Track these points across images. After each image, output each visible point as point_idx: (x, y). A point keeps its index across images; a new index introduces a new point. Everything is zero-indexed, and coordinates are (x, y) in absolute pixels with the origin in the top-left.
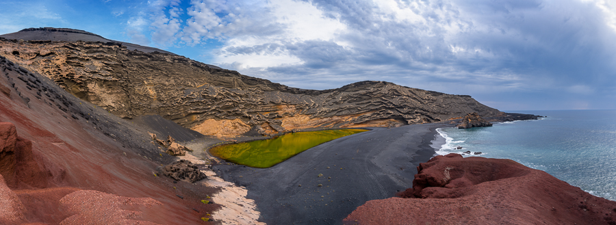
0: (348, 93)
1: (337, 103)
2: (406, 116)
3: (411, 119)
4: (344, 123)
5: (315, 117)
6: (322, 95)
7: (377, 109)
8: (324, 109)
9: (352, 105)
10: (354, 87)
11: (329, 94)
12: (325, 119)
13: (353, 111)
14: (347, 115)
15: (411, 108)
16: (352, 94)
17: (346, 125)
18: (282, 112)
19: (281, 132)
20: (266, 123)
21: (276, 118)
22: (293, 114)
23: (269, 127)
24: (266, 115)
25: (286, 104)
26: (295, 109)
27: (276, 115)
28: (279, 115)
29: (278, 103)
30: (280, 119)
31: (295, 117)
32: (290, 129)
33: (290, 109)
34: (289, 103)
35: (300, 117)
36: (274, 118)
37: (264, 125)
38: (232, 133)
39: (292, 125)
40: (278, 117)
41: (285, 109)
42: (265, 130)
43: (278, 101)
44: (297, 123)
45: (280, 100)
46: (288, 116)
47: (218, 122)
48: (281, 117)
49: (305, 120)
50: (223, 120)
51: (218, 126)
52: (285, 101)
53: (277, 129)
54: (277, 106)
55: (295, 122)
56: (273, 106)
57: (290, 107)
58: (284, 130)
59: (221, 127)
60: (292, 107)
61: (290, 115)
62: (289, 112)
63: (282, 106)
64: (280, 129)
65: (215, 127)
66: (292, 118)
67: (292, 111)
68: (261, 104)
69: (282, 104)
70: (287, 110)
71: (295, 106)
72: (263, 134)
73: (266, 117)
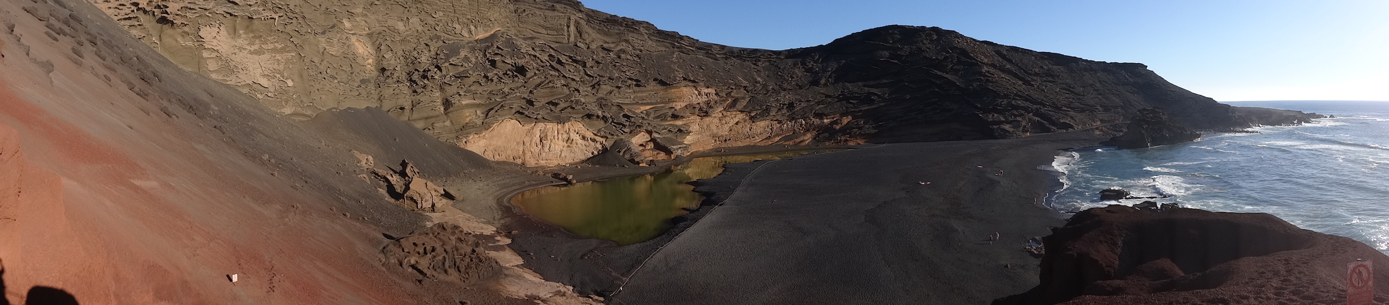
4: (836, 132)
5: (764, 119)
17: (841, 139)
18: (683, 105)
19: (682, 155)
20: (645, 134)
21: (670, 121)
22: (711, 110)
23: (651, 142)
24: (645, 112)
25: (695, 84)
26: (716, 97)
27: (670, 114)
28: (676, 113)
29: (675, 82)
30: (679, 123)
31: (715, 117)
32: (703, 148)
33: (704, 99)
34: (702, 84)
35: (727, 119)
36: (665, 119)
37: (640, 138)
38: (560, 156)
39: (710, 137)
40: (675, 117)
41: (691, 97)
42: (643, 150)
43: (675, 77)
44: (720, 134)
45: (679, 75)
46: (698, 115)
47: (526, 129)
48: (682, 117)
49: (740, 126)
50: (539, 124)
51: (527, 140)
52: (692, 79)
53: (672, 147)
54: (673, 90)
55: (715, 131)
56: (661, 90)
57: (704, 94)
58: (689, 151)
59: (534, 141)
60: (709, 94)
61: (705, 114)
62: (701, 105)
63: (685, 89)
64: (680, 148)
65: (518, 140)
66: (707, 119)
67: (709, 103)
68: (631, 86)
69: (683, 85)
70: (695, 100)
71: (716, 90)
72: (637, 160)
73: (644, 117)
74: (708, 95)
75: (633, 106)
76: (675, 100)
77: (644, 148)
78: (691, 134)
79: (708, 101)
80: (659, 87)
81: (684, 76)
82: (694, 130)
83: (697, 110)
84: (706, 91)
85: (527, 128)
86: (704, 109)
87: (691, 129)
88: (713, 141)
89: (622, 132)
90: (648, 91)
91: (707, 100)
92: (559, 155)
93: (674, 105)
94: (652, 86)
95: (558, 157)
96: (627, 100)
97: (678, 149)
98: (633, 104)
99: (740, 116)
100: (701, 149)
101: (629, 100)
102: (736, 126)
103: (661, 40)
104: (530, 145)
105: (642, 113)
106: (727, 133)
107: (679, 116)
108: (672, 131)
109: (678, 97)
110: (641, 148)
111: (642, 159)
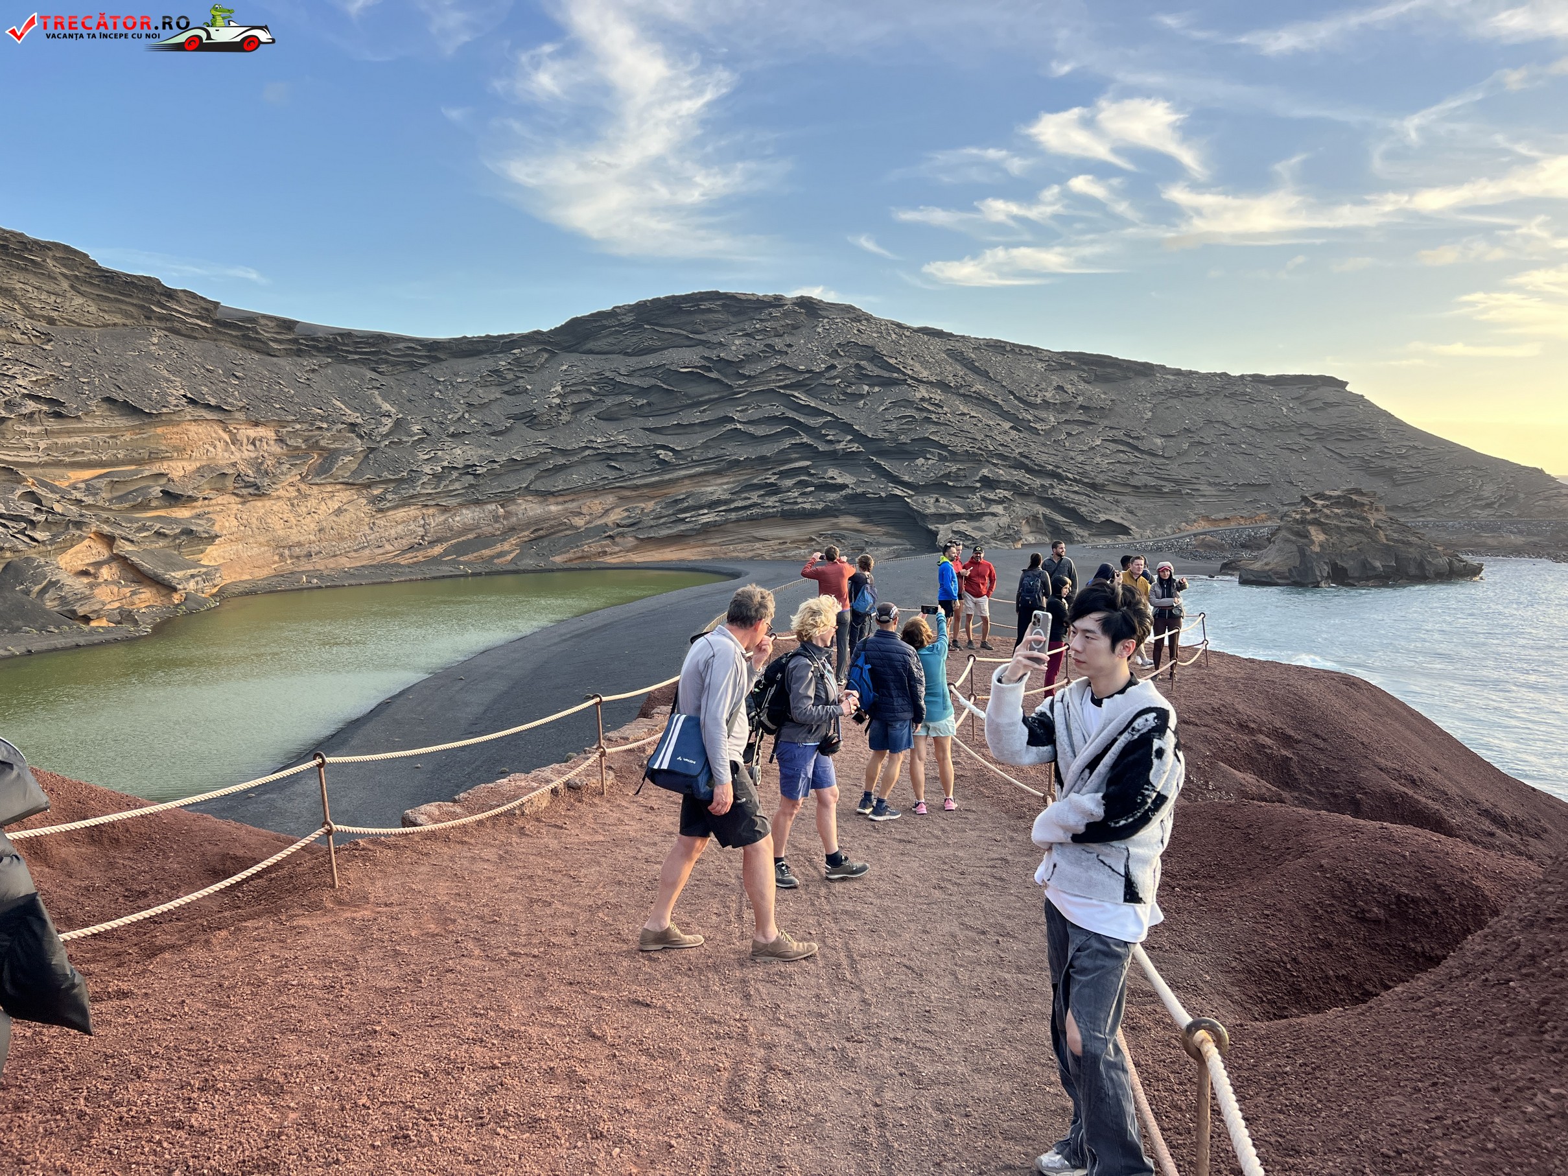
0: (595, 364)
1: (530, 419)
2: (929, 504)
3: (956, 517)
4: (579, 536)
5: (405, 502)
6: (440, 372)
7: (762, 459)
8: (460, 454)
9: (623, 436)
10: (636, 326)
11: (484, 364)
12: (468, 515)
13: (627, 467)
14: (595, 490)
15: (954, 456)
16: (619, 366)
17: (590, 547)
18: (191, 466)
19: (200, 594)
20: (92, 544)
21: (156, 508)
22: (266, 481)
23: (114, 565)
24: (83, 485)
25: (222, 417)
26: (276, 449)
27: (156, 491)
28: (172, 489)
29: (165, 410)
30: (182, 513)
31: (279, 498)
32: (251, 574)
33: (246, 452)
34: (240, 416)
35: (312, 503)
36: (144, 506)
37: (80, 555)
39: (266, 548)
40: (172, 498)
41: (211, 449)
42: (92, 586)
43: (164, 395)
44: (295, 538)
45: (175, 392)
46: (234, 494)
48: (192, 499)
49: (346, 518)
52: (213, 402)
53: (173, 574)
54: (159, 430)
55: (281, 533)
56: (128, 429)
57: (245, 441)
58: (216, 582)
60: (261, 440)
61: (251, 490)
62: (242, 467)
63: (193, 428)
64: (193, 576)
66: (259, 504)
67: (262, 463)
68: (36, 416)
69: (189, 417)
70: (224, 456)
71: (277, 432)
72: (81, 611)
73: (84, 499)
74: (258, 443)
75: (47, 470)
76: (169, 454)
77: (91, 579)
78: (217, 541)
79: (257, 458)
80: (121, 422)
81: (189, 395)
82: (225, 532)
83: (229, 483)
84: (253, 433)
86: (246, 479)
87: (216, 529)
88: (276, 558)
89: (26, 539)
90: (90, 431)
91: (253, 455)
93: (163, 467)
94: (100, 419)
96: (28, 454)
97: (187, 580)
98: (46, 465)
99: (344, 495)
100: (246, 577)
101: (31, 453)
102: (335, 519)
103: (111, 296)
105: (75, 488)
106: (312, 538)
107: (182, 495)
108: (165, 535)
109: (176, 449)
110: (85, 580)
111: (96, 608)
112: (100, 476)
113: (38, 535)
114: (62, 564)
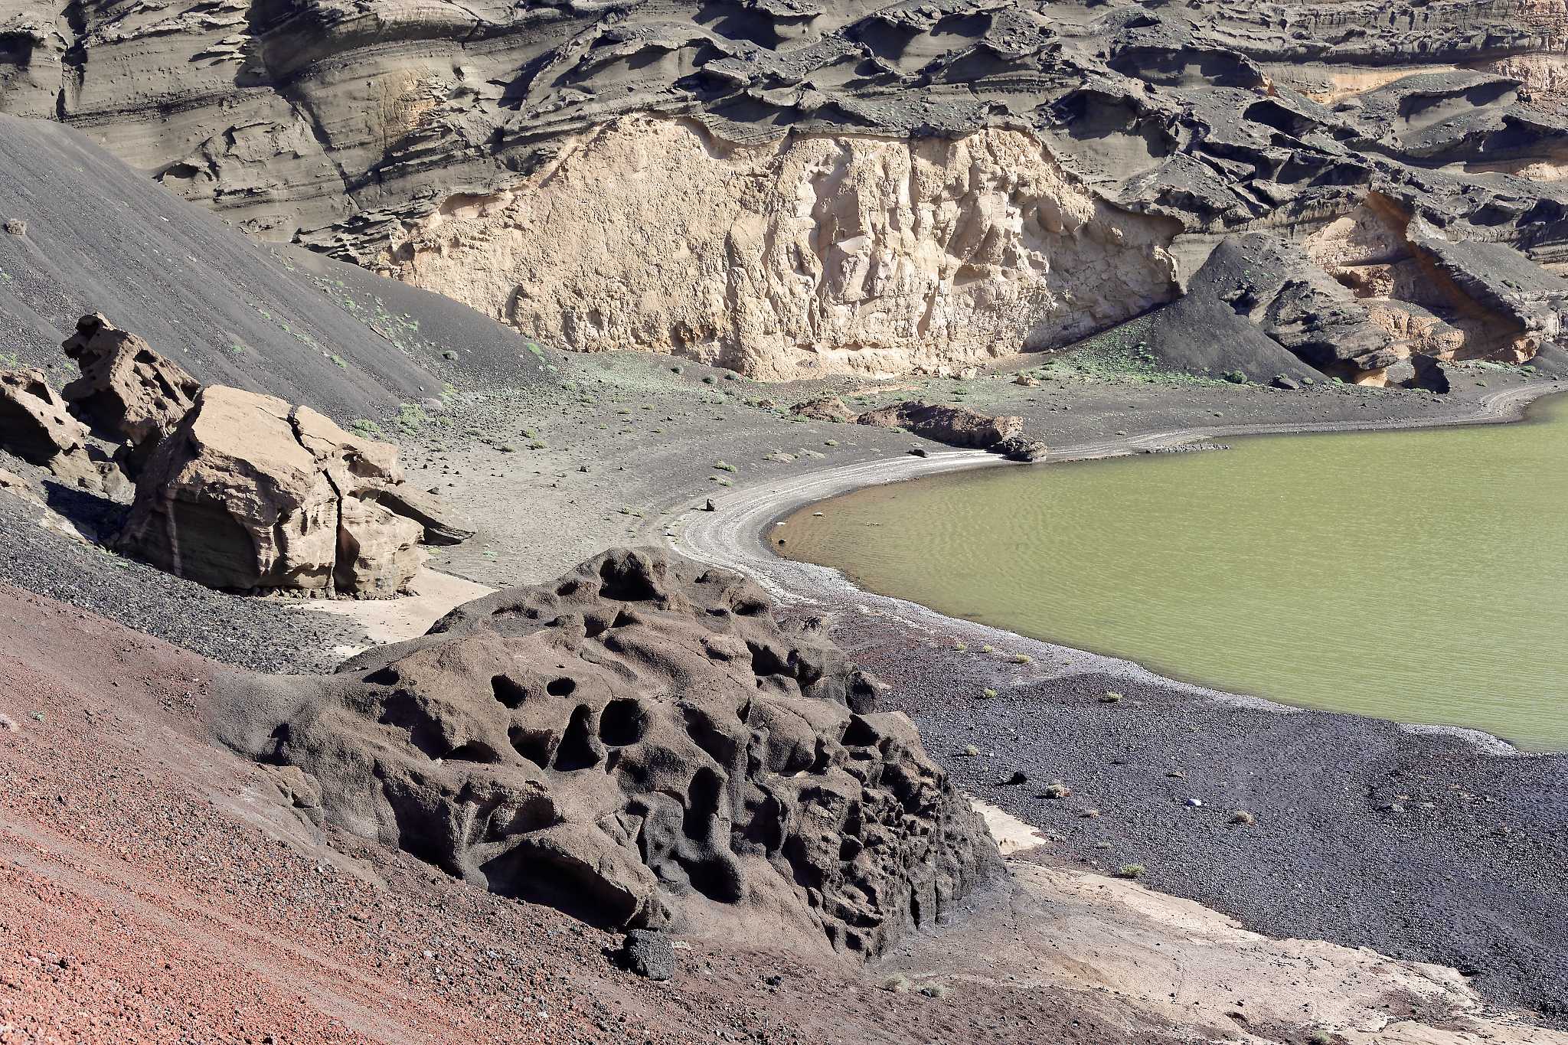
37: (1343, 241)
38: (924, 325)
40: (1525, 138)
47: (737, 175)
50: (810, 142)
51: (749, 230)
53: (1519, 295)
59: (784, 240)
65: (699, 230)
72: (1345, 346)
73: (1357, 129)
76: (1525, 42)
85: (744, 167)
89: (1252, 198)
92: (917, 320)
93: (1511, 69)
95: (914, 330)
96: (1264, 33)
98: (1296, 59)
101: (1274, 31)
104: (764, 260)
105: (1342, 108)
111: (1372, 343)
112: (1388, 87)
113: (1277, 190)
114: (1311, 254)
